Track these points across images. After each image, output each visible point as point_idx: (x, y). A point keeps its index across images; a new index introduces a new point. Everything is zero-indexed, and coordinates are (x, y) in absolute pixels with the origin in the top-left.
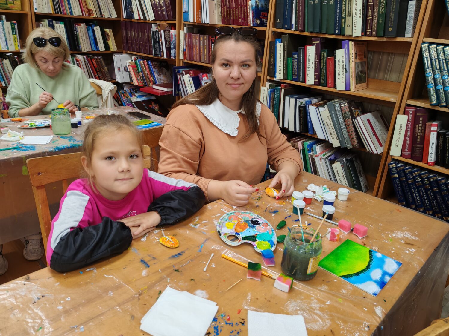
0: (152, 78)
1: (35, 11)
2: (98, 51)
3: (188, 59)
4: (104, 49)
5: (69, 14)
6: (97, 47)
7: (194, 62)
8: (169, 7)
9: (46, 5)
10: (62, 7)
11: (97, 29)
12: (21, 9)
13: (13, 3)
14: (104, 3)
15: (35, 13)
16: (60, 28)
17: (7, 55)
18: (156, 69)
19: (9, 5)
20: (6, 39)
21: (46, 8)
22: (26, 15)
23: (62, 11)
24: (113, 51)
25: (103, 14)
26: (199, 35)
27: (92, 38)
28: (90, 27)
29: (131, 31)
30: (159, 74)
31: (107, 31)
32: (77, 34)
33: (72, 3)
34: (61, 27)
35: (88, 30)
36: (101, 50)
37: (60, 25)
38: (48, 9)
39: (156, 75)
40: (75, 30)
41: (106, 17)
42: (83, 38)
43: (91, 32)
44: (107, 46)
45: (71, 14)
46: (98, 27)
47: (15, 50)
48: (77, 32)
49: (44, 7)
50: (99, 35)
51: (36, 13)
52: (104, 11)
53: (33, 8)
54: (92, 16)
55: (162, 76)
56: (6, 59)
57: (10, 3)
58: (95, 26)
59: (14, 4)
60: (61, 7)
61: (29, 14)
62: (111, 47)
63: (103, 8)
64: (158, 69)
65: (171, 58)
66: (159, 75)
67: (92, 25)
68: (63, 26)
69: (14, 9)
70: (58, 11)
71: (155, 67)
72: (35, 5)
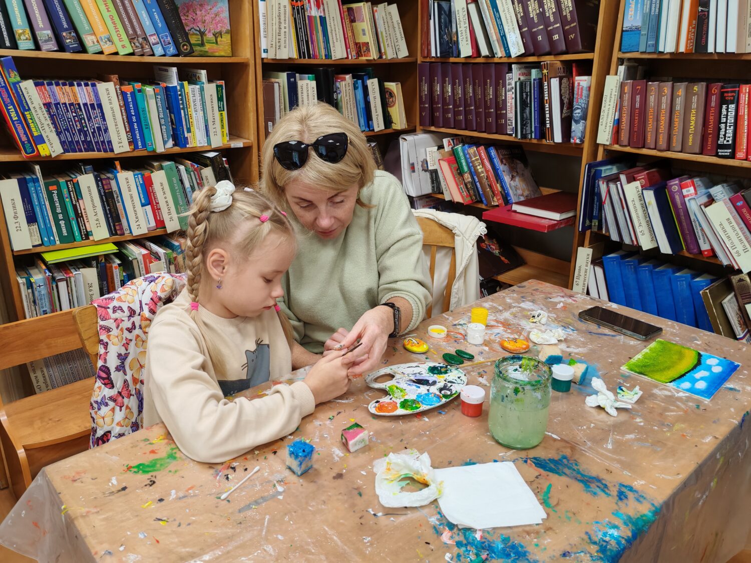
0: (498, 185)
1: (264, 55)
2: (370, 130)
3: (626, 142)
4: (382, 127)
5: (324, 58)
6: (370, 122)
7: (644, 151)
8: (572, 21)
9: (285, 41)
10: (312, 43)
11: (373, 84)
12: (231, 55)
13: (215, 41)
14: (387, 29)
15: (263, 59)
16: (307, 88)
17: (209, 158)
18: (505, 165)
19: (207, 47)
20: (206, 121)
21: (285, 47)
22: (242, 67)
23: (311, 53)
24: (400, 129)
25: (383, 51)
26: (673, 84)
27: (362, 105)
28: (360, 82)
29: (444, 82)
30: (512, 176)
31: (391, 88)
32: (337, 100)
33: (332, 33)
34: (309, 86)
35: (355, 88)
36: (376, 129)
37: (308, 81)
38: (288, 51)
39: (507, 179)
40: (335, 90)
41: (389, 58)
42: (349, 105)
43: (360, 92)
44: (388, 120)
45: (328, 56)
46: (375, 81)
47: (221, 145)
48: (337, 94)
49: (283, 45)
50: (375, 98)
51: (265, 61)
52: (386, 44)
53: (260, 49)
54: (364, 58)
55: (517, 179)
56: (206, 166)
57: (209, 42)
58: (370, 78)
59: (217, 43)
60: (310, 43)
61: (252, 63)
62: (394, 121)
63: (385, 38)
64: (509, 164)
65: (572, 141)
66: (513, 178)
67: (365, 77)
68: (314, 83)
69: (217, 54)
70: (304, 53)
71: (504, 160)
72: (263, 44)
